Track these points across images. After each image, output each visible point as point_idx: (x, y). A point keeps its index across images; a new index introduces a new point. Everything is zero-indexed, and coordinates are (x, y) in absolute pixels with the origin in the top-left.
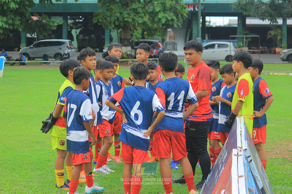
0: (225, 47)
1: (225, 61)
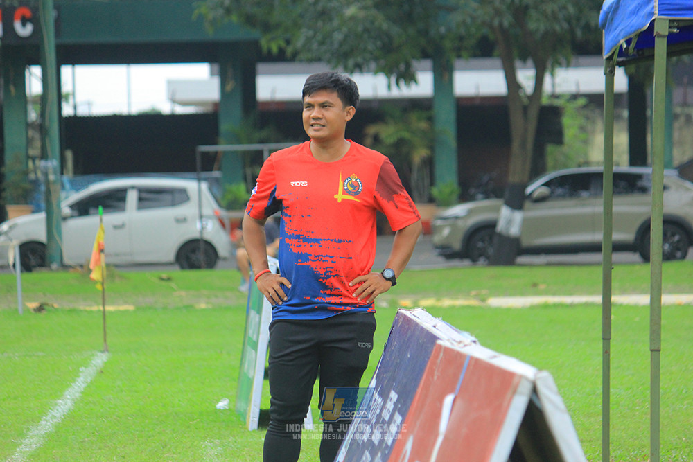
0: (173, 204)
1: (177, 267)
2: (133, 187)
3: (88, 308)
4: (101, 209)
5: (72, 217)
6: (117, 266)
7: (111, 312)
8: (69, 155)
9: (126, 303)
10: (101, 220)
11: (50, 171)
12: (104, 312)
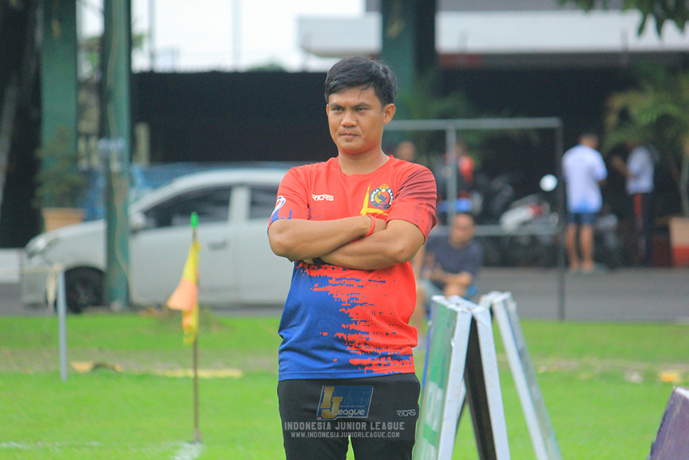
2: (241, 185)
3: (169, 373)
4: (194, 218)
5: (145, 229)
6: (216, 308)
7: (205, 380)
8: (143, 132)
9: (228, 365)
10: (194, 235)
11: (114, 156)
12: (196, 379)
